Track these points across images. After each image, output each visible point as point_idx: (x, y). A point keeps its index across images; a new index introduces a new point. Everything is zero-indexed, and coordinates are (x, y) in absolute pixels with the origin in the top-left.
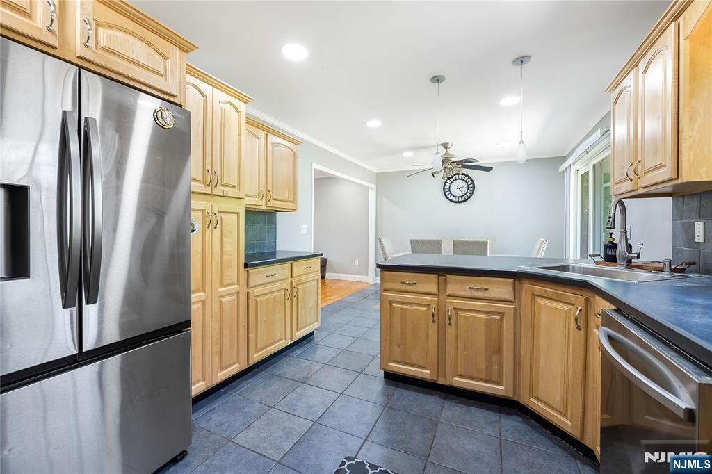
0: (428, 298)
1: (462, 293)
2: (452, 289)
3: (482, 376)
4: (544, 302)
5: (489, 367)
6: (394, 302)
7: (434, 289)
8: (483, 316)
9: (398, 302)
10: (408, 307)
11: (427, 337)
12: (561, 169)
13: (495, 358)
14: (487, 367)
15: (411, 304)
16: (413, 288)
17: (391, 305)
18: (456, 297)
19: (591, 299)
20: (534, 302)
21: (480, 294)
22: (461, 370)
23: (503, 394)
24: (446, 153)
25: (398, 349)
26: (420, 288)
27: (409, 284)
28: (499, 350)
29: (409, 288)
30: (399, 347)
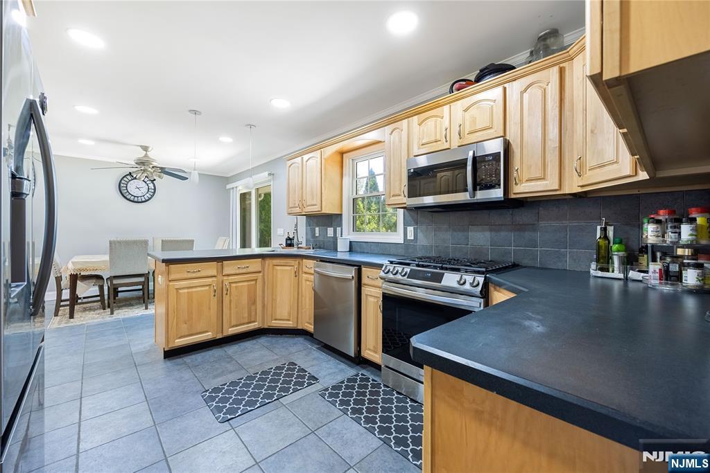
0: (210, 280)
1: (233, 272)
2: (227, 270)
3: (246, 321)
4: (279, 268)
5: (250, 314)
6: (180, 289)
7: (214, 272)
8: (246, 284)
9: (183, 288)
10: (194, 290)
11: (210, 308)
12: (228, 186)
13: (253, 308)
14: (249, 315)
15: (196, 287)
16: (198, 275)
17: (177, 292)
18: (228, 275)
19: (301, 262)
20: (273, 269)
21: (244, 271)
22: (234, 323)
23: (257, 327)
24: (146, 156)
25: (185, 326)
26: (203, 274)
27: (194, 272)
28: (254, 303)
29: (194, 275)
30: (186, 323)
